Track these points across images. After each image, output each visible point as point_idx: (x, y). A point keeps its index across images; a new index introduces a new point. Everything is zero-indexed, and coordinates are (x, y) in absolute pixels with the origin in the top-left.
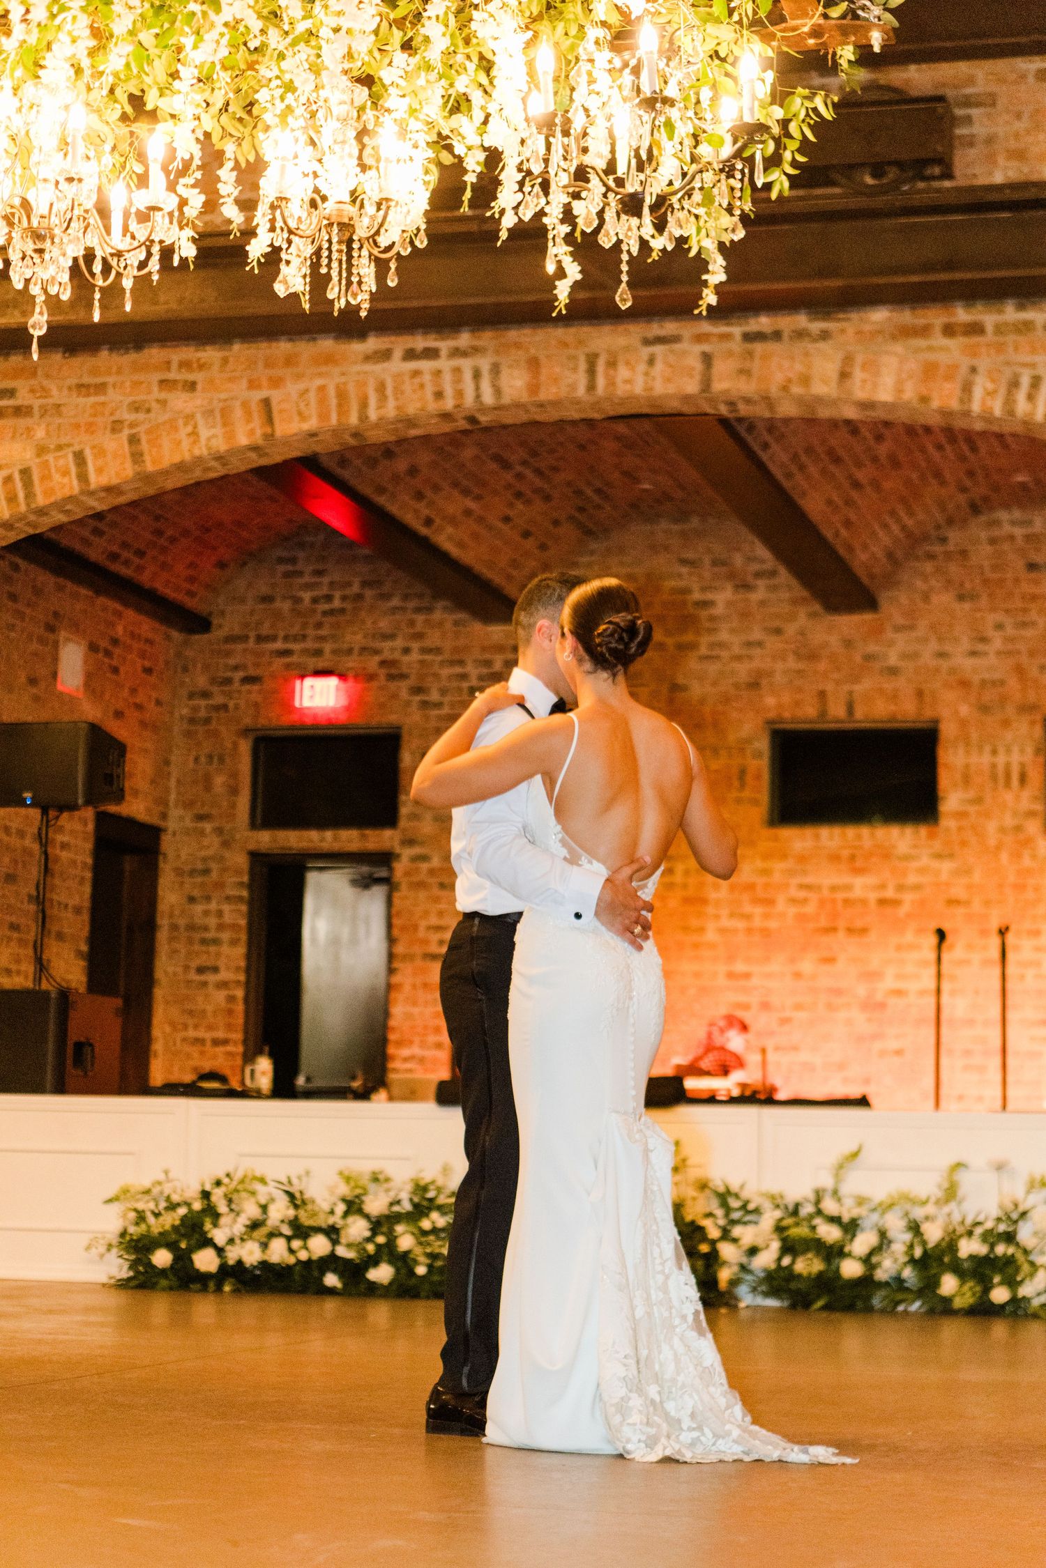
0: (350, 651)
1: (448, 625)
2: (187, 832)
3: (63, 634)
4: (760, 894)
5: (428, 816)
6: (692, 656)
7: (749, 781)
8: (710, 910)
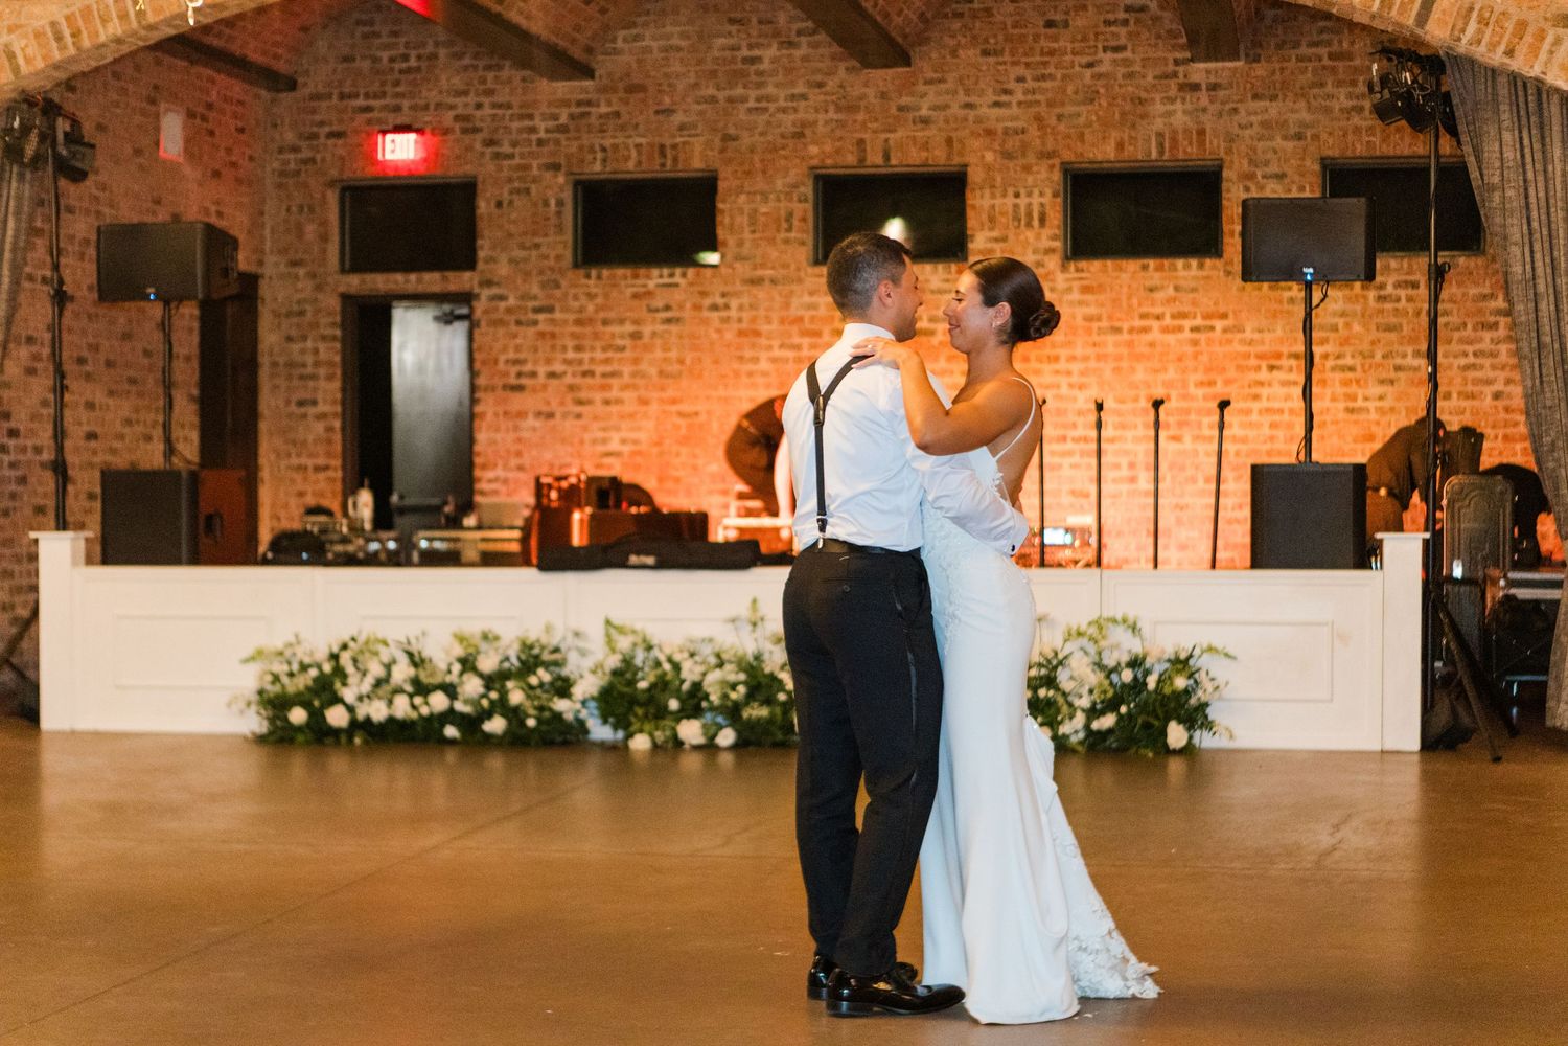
0: (426, 107)
1: (517, 81)
2: (282, 277)
3: (163, 106)
4: (807, 325)
5: (503, 258)
6: (742, 107)
7: (796, 223)
8: (763, 341)
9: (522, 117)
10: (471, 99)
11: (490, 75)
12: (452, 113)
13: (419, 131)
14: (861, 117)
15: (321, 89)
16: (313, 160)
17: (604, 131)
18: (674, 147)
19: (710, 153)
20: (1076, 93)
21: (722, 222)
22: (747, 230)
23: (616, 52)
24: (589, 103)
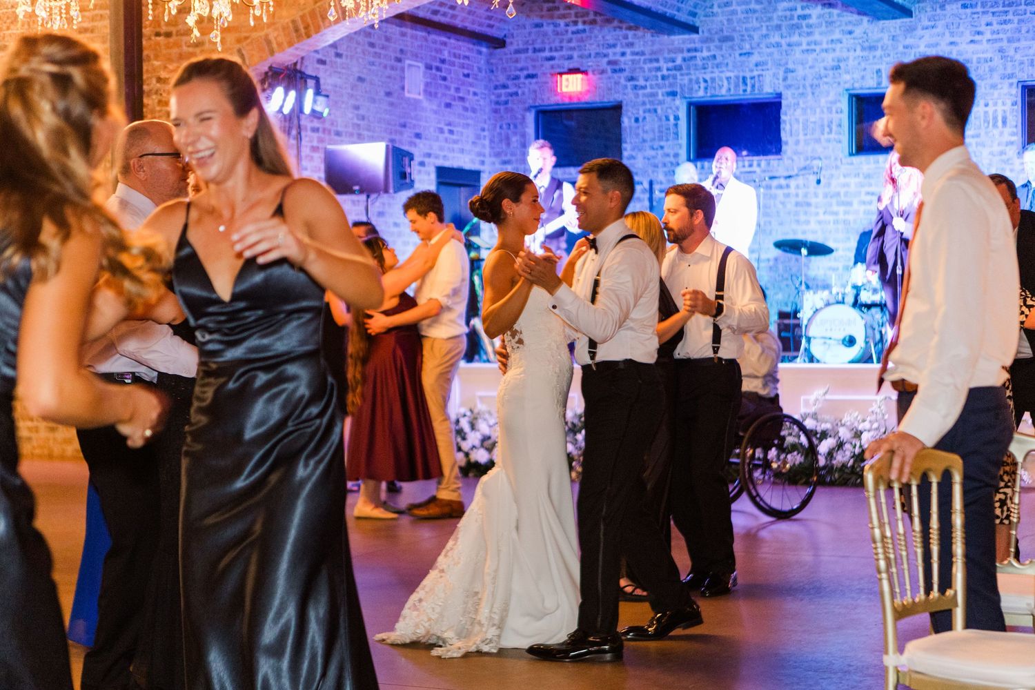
0: (589, 56)
1: (648, 37)
3: (407, 63)
4: (843, 198)
5: (640, 157)
6: (798, 50)
7: (834, 127)
8: (813, 209)
9: (651, 61)
10: (619, 49)
11: (630, 33)
12: (605, 60)
13: (585, 72)
14: (879, 53)
15: (521, 46)
16: (516, 94)
17: (705, 68)
18: (752, 78)
19: (776, 82)
20: (1028, 32)
21: (784, 129)
22: (801, 133)
23: (713, 14)
24: (696, 50)
